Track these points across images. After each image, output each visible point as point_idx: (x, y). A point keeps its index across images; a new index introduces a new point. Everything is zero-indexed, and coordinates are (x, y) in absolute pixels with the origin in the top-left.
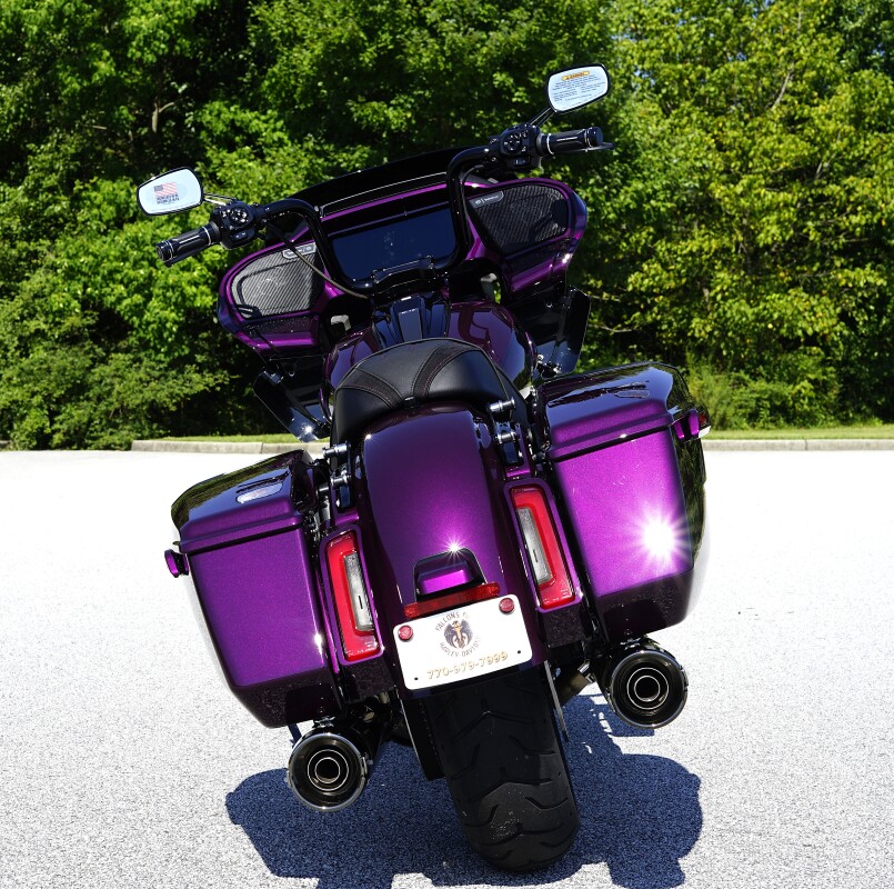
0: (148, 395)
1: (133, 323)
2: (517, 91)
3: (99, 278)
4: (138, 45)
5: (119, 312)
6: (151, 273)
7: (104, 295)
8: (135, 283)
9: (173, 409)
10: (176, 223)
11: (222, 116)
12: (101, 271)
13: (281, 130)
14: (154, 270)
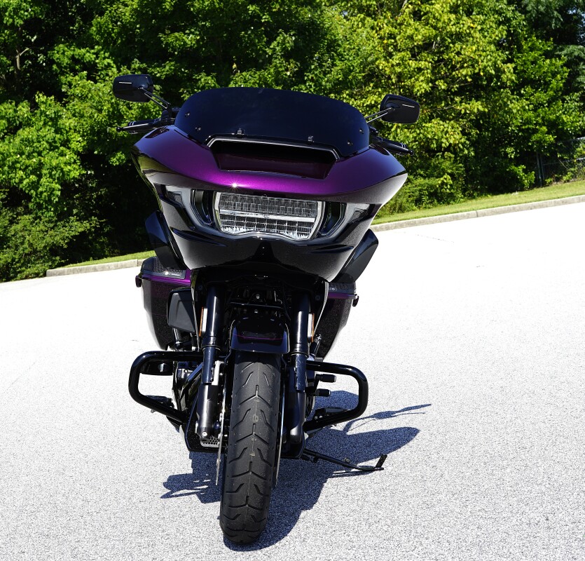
0: (48, 239)
1: (32, 194)
2: (264, 15)
3: (6, 168)
4: (9, 14)
5: (22, 189)
6: (40, 160)
7: (10, 179)
8: (30, 168)
9: (65, 247)
10: (49, 126)
11: (66, 53)
12: (7, 163)
13: (108, 58)
14: (42, 158)
